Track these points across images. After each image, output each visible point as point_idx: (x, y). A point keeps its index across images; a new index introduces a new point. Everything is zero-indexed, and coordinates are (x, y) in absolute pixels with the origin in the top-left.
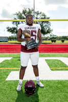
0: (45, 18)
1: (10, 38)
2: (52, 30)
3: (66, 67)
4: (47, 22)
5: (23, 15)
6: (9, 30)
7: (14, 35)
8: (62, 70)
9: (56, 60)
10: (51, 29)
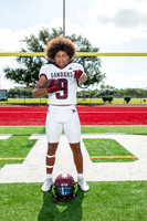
0: (87, 50)
1: (13, 94)
2: (104, 76)
3: (124, 154)
4: (94, 58)
5: (41, 43)
6: (9, 76)
7: (22, 86)
8: (114, 160)
9: (105, 140)
10: (102, 74)
